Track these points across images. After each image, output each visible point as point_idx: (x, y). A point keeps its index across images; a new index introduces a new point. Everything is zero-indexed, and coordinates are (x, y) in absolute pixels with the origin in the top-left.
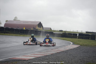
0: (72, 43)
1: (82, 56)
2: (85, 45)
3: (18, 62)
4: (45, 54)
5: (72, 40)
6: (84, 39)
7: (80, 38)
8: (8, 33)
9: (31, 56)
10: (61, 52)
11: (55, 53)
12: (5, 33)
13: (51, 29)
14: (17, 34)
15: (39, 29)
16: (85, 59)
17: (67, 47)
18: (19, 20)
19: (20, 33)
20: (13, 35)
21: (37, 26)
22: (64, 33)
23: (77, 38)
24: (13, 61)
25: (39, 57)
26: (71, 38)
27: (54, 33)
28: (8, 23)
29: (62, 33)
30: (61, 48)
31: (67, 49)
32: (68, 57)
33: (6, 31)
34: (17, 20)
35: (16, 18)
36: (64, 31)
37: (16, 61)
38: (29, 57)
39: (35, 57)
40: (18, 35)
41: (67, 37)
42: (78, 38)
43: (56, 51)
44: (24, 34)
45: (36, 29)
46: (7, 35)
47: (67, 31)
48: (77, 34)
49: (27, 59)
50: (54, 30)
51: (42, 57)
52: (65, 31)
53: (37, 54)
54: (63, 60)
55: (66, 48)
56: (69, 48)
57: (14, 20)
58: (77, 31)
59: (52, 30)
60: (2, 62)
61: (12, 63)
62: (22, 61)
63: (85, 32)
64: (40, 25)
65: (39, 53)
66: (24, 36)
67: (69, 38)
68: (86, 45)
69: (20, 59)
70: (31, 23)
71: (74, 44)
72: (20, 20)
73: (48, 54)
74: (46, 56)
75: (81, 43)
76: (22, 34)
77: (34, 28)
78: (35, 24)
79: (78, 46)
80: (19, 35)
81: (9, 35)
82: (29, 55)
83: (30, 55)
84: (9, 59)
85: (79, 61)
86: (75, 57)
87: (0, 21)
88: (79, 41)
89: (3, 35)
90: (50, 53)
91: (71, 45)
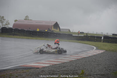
0: (95, 48)
1: (107, 63)
2: (111, 51)
3: (30, 70)
4: (63, 61)
6: (110, 43)
7: (105, 42)
9: (45, 64)
10: (82, 59)
11: (74, 59)
12: (14, 35)
13: (69, 30)
14: (28, 36)
15: (55, 31)
16: (111, 67)
18: (31, 20)
19: (32, 36)
20: (24, 37)
21: (53, 27)
22: (86, 35)
23: (101, 42)
24: (23, 69)
25: (55, 65)
27: (73, 35)
28: (17, 22)
29: (83, 36)
30: (82, 54)
31: (89, 55)
33: (15, 33)
34: (28, 20)
36: (85, 33)
37: (28, 69)
38: (43, 64)
39: (51, 64)
40: (29, 38)
42: (103, 42)
43: (76, 57)
44: (36, 37)
45: (52, 30)
47: (89, 33)
49: (41, 67)
50: (74, 32)
51: (59, 64)
52: (87, 34)
53: (52, 61)
54: (85, 68)
55: (89, 53)
56: (92, 54)
57: (25, 19)
58: (102, 33)
59: (71, 32)
60: (10, 69)
61: (23, 71)
62: (35, 69)
63: (112, 35)
64: (56, 25)
65: (55, 60)
66: (36, 39)
67: (91, 41)
68: (113, 51)
69: (32, 67)
70: (46, 23)
71: (97, 49)
73: (65, 61)
74: (64, 63)
75: (106, 48)
77: (49, 29)
78: (50, 24)
79: (102, 51)
80: (31, 38)
81: (19, 38)
82: (43, 62)
83: (45, 62)
84: (19, 66)
85: (104, 69)
86: (99, 64)
87: (8, 21)
88: (103, 45)
89: (12, 37)
90: (69, 60)
91: (94, 50)
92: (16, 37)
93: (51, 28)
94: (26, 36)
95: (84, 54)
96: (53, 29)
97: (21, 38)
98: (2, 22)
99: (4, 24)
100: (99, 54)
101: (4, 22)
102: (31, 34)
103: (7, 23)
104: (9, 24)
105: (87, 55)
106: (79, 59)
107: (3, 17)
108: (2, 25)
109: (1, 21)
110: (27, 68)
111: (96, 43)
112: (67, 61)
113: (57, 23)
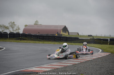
0: (101, 50)
1: (111, 66)
5: (101, 47)
7: (111, 45)
8: (25, 40)
10: (85, 62)
11: (77, 63)
12: (21, 39)
13: (78, 34)
14: (36, 40)
15: (63, 34)
17: (94, 55)
18: (40, 25)
20: (30, 42)
21: (62, 31)
23: (107, 44)
24: (23, 74)
25: (57, 69)
26: (101, 44)
28: (27, 27)
30: (86, 57)
31: (93, 58)
32: (92, 68)
33: (23, 38)
34: (38, 25)
35: (37, 22)
38: (44, 69)
39: (52, 68)
40: (36, 42)
41: (96, 43)
42: (110, 44)
44: (43, 41)
46: (24, 42)
48: (108, 40)
51: (61, 68)
52: (93, 36)
56: (97, 57)
57: (35, 24)
59: (80, 35)
62: (35, 74)
64: (65, 29)
65: (57, 64)
66: (43, 43)
69: (32, 72)
70: (55, 27)
71: (103, 51)
72: (42, 25)
73: (68, 65)
74: (66, 67)
75: (112, 50)
76: (41, 41)
77: (58, 33)
78: (59, 28)
79: (108, 54)
80: (38, 42)
81: (26, 42)
82: (45, 66)
83: (47, 66)
86: (102, 67)
87: (19, 26)
88: (110, 48)
89: (19, 42)
90: (72, 63)
91: (99, 53)
92: (23, 41)
93: (60, 32)
94: (33, 40)
95: (88, 57)
96: (62, 33)
97: (28, 42)
98: (13, 28)
99: (15, 29)
100: (104, 56)
101: (14, 27)
102: (38, 38)
103: (18, 29)
104: (19, 29)
105: (92, 58)
106: (82, 62)
107: (14, 23)
108: (13, 30)
109: (12, 26)
110: (27, 73)
111: (103, 45)
112: (70, 65)
113: (65, 27)
